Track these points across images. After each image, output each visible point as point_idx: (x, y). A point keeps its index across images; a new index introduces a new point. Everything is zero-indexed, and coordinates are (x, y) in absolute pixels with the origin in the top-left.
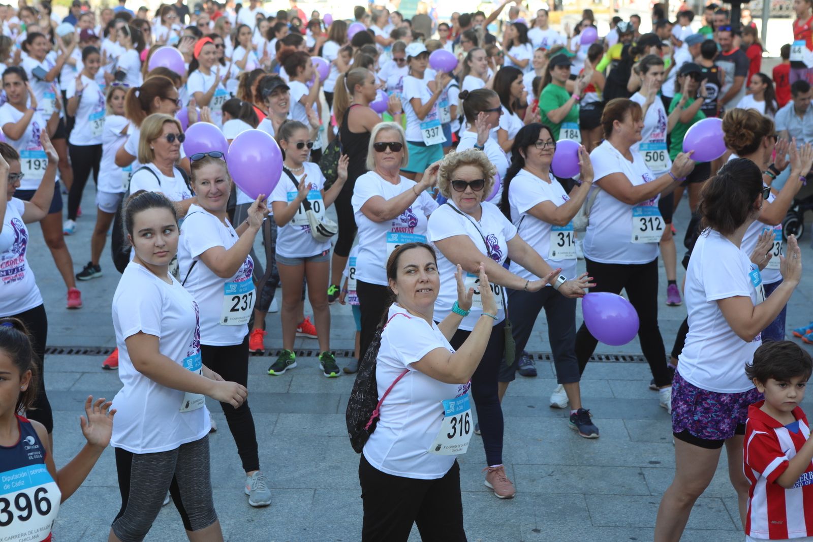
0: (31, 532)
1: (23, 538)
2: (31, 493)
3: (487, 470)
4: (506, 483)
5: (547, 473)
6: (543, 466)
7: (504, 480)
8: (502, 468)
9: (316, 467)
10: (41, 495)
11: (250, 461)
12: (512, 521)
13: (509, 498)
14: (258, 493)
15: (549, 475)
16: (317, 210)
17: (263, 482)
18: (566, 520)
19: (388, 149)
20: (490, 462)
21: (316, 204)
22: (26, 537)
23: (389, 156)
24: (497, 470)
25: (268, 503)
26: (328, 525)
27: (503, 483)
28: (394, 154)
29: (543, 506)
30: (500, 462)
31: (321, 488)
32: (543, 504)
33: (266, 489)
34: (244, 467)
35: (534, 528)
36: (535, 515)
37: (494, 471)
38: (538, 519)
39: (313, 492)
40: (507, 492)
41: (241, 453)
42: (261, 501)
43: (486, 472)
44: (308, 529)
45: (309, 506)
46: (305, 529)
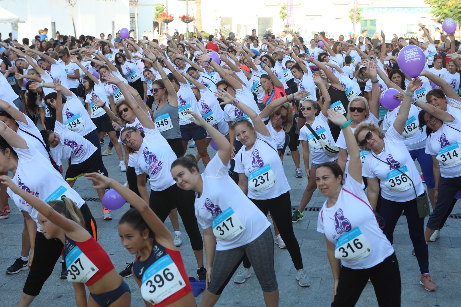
0: (167, 291)
1: (163, 294)
2: (161, 273)
3: (421, 276)
4: (432, 283)
5: (442, 276)
6: (440, 273)
7: (431, 281)
8: (429, 275)
9: (322, 267)
10: (166, 272)
11: (298, 264)
12: (424, 300)
13: (433, 291)
14: (304, 280)
15: (444, 277)
16: (324, 138)
17: (306, 274)
18: (453, 301)
19: (356, 111)
20: (423, 272)
21: (323, 135)
22: (165, 294)
23: (356, 114)
24: (427, 276)
25: (309, 285)
26: (328, 297)
27: (430, 283)
28: (359, 114)
29: (441, 293)
30: (428, 272)
31: (324, 278)
32: (441, 292)
33: (307, 278)
34: (296, 267)
35: (436, 304)
36: (436, 297)
37: (425, 276)
38: (438, 300)
39: (320, 279)
40: (432, 287)
41: (294, 260)
42: (305, 284)
43: (420, 277)
44: (318, 298)
45: (318, 286)
46: (316, 298)
